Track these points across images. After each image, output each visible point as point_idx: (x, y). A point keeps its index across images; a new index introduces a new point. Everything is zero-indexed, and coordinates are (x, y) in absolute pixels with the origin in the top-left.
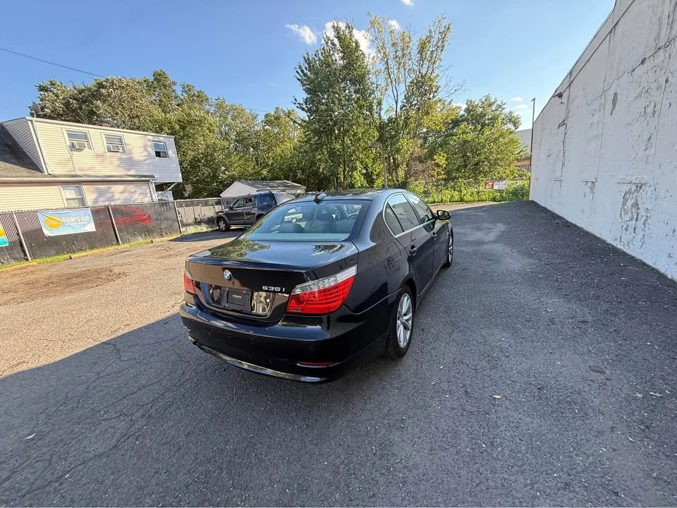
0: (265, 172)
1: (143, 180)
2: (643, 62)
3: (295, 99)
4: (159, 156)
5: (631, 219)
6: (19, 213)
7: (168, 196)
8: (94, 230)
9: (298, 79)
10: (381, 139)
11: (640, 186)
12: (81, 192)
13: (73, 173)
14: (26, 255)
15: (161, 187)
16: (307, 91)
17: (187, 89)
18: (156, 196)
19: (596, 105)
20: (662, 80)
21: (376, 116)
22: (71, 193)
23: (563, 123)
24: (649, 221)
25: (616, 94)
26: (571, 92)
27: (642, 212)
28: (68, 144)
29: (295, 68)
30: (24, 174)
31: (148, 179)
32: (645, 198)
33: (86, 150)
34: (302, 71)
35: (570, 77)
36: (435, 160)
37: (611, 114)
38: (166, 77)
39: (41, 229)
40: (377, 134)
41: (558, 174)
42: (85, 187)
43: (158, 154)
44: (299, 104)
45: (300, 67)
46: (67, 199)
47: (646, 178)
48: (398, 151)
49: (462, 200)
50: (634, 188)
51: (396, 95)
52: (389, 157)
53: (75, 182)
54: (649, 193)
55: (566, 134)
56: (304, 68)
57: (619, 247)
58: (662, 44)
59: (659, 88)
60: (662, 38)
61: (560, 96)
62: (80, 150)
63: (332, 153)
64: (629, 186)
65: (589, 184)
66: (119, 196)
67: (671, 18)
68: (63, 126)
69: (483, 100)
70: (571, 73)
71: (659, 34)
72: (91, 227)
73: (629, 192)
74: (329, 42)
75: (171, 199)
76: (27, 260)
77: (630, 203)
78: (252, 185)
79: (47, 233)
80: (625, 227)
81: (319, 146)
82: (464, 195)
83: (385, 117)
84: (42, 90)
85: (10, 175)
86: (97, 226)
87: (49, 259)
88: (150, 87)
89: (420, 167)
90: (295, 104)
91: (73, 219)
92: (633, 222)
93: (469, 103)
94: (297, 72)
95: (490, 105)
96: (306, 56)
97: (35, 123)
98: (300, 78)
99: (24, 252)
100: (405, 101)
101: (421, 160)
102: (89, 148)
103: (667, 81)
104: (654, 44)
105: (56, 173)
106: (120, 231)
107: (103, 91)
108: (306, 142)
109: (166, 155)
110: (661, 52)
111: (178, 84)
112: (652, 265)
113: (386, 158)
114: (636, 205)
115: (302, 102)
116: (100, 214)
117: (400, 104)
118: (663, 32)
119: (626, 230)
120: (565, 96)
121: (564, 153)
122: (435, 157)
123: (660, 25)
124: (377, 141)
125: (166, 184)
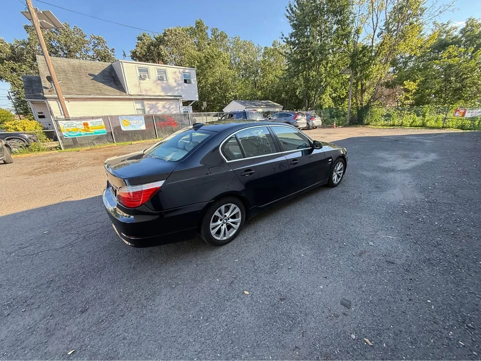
0: (259, 93)
1: (176, 99)
3: (283, 35)
4: (186, 83)
6: (111, 117)
7: (190, 109)
8: (145, 129)
9: (287, 17)
10: (353, 66)
12: (143, 105)
13: (140, 94)
14: (113, 140)
15: (186, 103)
16: (294, 26)
17: (214, 31)
18: (182, 109)
22: (139, 106)
28: (139, 76)
29: (286, 7)
30: (118, 94)
31: (178, 98)
33: (147, 79)
34: (291, 9)
36: (405, 85)
38: (202, 24)
39: (120, 127)
42: (145, 102)
43: (185, 81)
44: (286, 38)
45: (290, 6)
46: (137, 109)
48: (367, 77)
49: (423, 126)
51: (375, 23)
52: (357, 82)
53: (141, 99)
56: (293, 6)
62: (144, 79)
66: (161, 109)
68: (137, 65)
72: (143, 127)
75: (191, 111)
76: (114, 142)
78: (243, 104)
79: (123, 129)
81: (296, 74)
82: (428, 121)
84: (139, 40)
85: (111, 94)
86: (146, 127)
87: (123, 143)
88: (193, 32)
89: (386, 91)
90: (282, 38)
91: (135, 122)
94: (287, 10)
97: (123, 63)
98: (289, 15)
99: (113, 138)
100: (384, 28)
101: (388, 85)
102: (149, 78)
105: (132, 93)
106: (158, 130)
107: (166, 38)
108: (286, 70)
109: (190, 83)
111: (209, 29)
113: (354, 84)
115: (288, 36)
116: (149, 119)
117: (378, 31)
122: (405, 82)
124: (348, 68)
125: (189, 101)
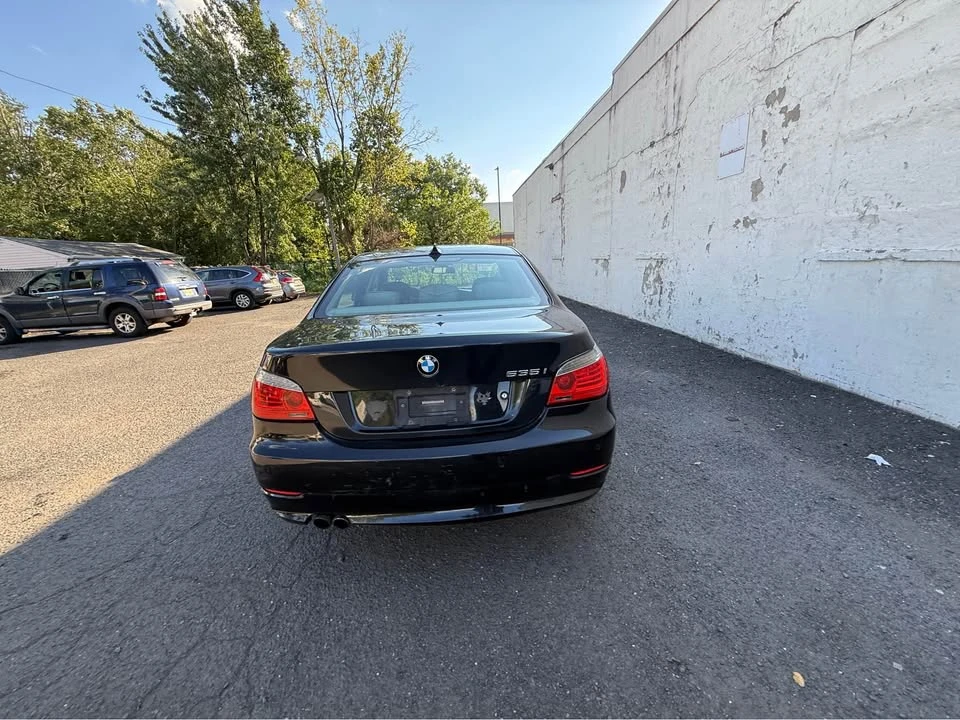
2: (652, 145)
3: (147, 93)
5: (655, 293)
9: (150, 57)
10: (324, 189)
11: (660, 262)
16: (173, 83)
19: (602, 181)
20: (674, 165)
21: (311, 152)
23: (558, 197)
24: (674, 293)
25: (624, 173)
26: (566, 165)
27: (666, 286)
29: (139, 33)
32: (667, 273)
34: (158, 45)
35: (562, 148)
36: (403, 228)
37: (621, 191)
40: (315, 182)
41: (557, 252)
45: (151, 34)
47: (667, 253)
48: (351, 210)
50: (654, 264)
51: (340, 127)
54: (671, 268)
55: (563, 209)
56: (160, 40)
57: (644, 321)
58: (671, 132)
59: (671, 170)
60: (670, 124)
61: (551, 167)
63: (236, 202)
64: (650, 262)
65: (600, 262)
67: (676, 109)
69: (446, 158)
70: (562, 144)
71: (666, 120)
73: (650, 267)
74: (214, 6)
77: (651, 278)
80: (649, 300)
83: (327, 157)
89: (385, 235)
90: (146, 101)
92: (657, 296)
93: (429, 158)
94: (145, 41)
95: (455, 167)
96: (162, 17)
98: (153, 55)
101: (385, 226)
103: (679, 166)
104: (663, 130)
110: (670, 138)
112: (680, 333)
114: (659, 279)
115: (162, 101)
118: (670, 120)
119: (651, 303)
120: (558, 167)
121: (564, 230)
122: (404, 224)
123: (666, 113)
124: (317, 191)
